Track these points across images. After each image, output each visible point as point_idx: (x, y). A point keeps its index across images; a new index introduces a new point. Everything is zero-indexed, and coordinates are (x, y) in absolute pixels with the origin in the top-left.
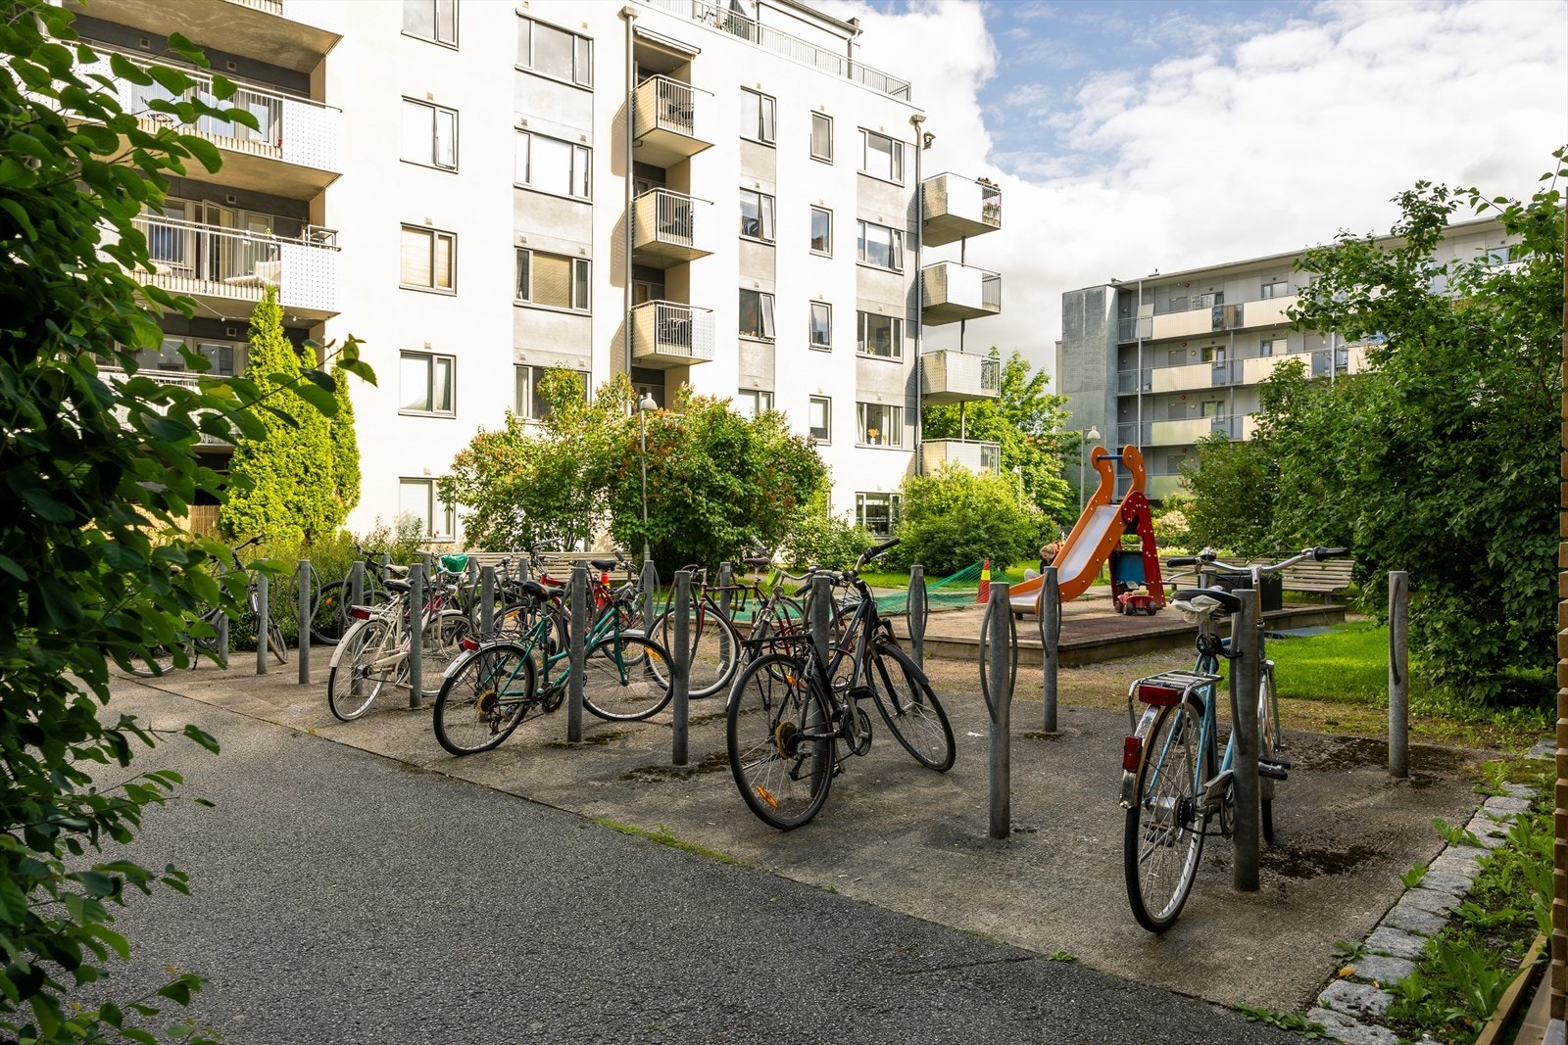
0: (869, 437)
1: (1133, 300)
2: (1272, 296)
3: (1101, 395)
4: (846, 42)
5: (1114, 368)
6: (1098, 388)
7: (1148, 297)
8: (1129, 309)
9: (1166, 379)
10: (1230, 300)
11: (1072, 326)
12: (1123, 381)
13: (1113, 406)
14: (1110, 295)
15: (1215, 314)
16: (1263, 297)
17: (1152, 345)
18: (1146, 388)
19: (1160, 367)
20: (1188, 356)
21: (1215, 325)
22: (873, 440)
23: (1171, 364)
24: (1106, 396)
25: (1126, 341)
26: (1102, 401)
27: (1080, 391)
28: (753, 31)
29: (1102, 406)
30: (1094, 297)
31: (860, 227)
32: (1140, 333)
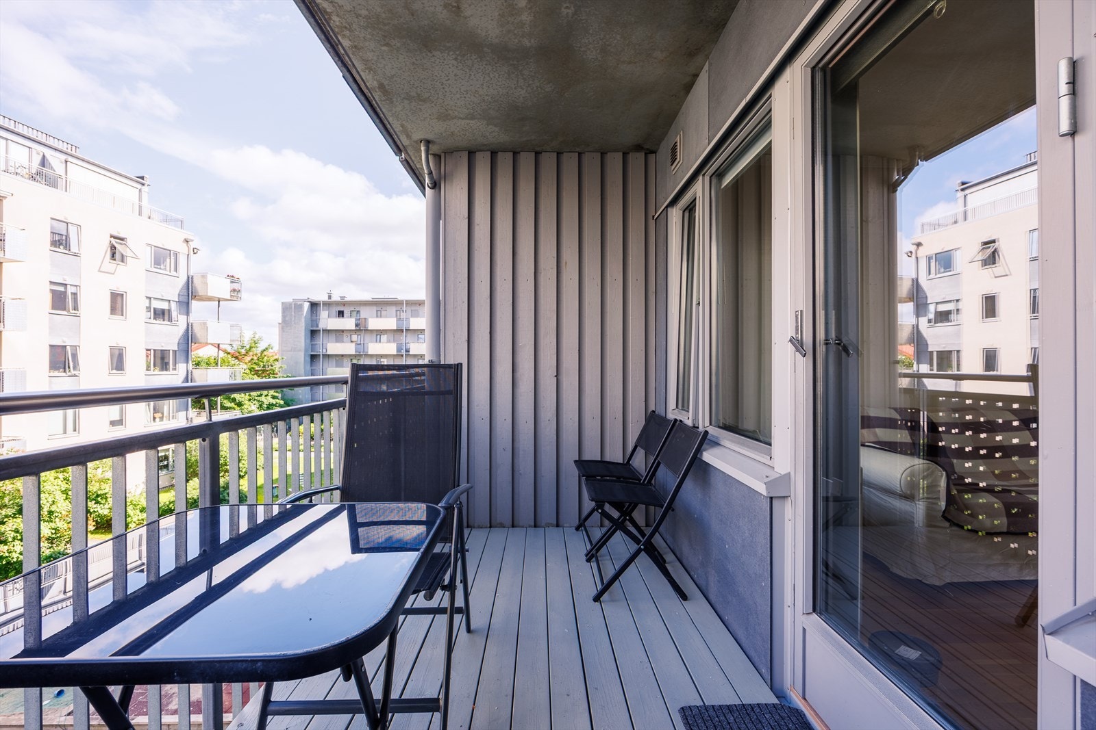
0: (154, 418)
1: (318, 308)
2: (381, 317)
3: (302, 354)
4: (138, 190)
5: (309, 341)
6: (300, 350)
7: (325, 308)
8: (317, 312)
9: (334, 348)
10: (363, 315)
11: (287, 319)
12: (313, 347)
13: (309, 359)
14: (306, 306)
15: (356, 320)
16: (377, 316)
17: (327, 331)
18: (324, 351)
19: (331, 342)
20: (345, 338)
21: (357, 325)
22: (157, 420)
23: (337, 341)
24: (305, 355)
25: (315, 329)
26: (301, 357)
27: (291, 351)
28: (61, 183)
29: (303, 359)
30: (299, 307)
31: (148, 301)
32: (322, 326)
